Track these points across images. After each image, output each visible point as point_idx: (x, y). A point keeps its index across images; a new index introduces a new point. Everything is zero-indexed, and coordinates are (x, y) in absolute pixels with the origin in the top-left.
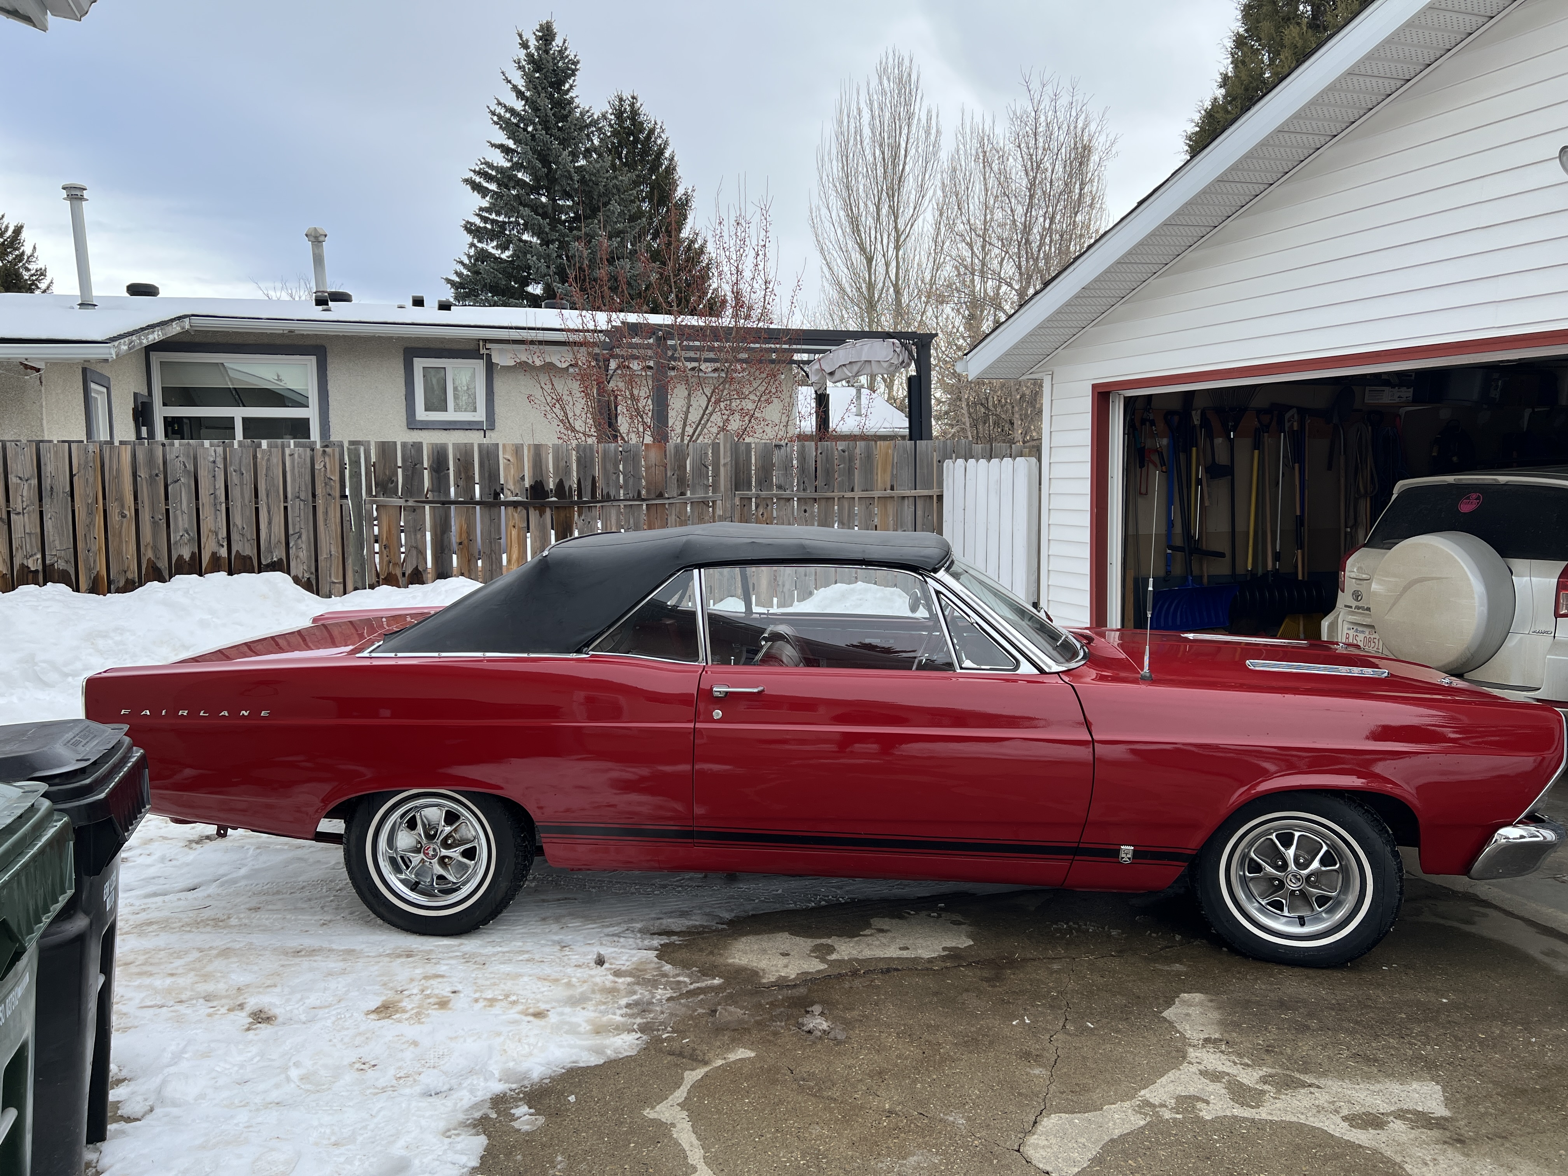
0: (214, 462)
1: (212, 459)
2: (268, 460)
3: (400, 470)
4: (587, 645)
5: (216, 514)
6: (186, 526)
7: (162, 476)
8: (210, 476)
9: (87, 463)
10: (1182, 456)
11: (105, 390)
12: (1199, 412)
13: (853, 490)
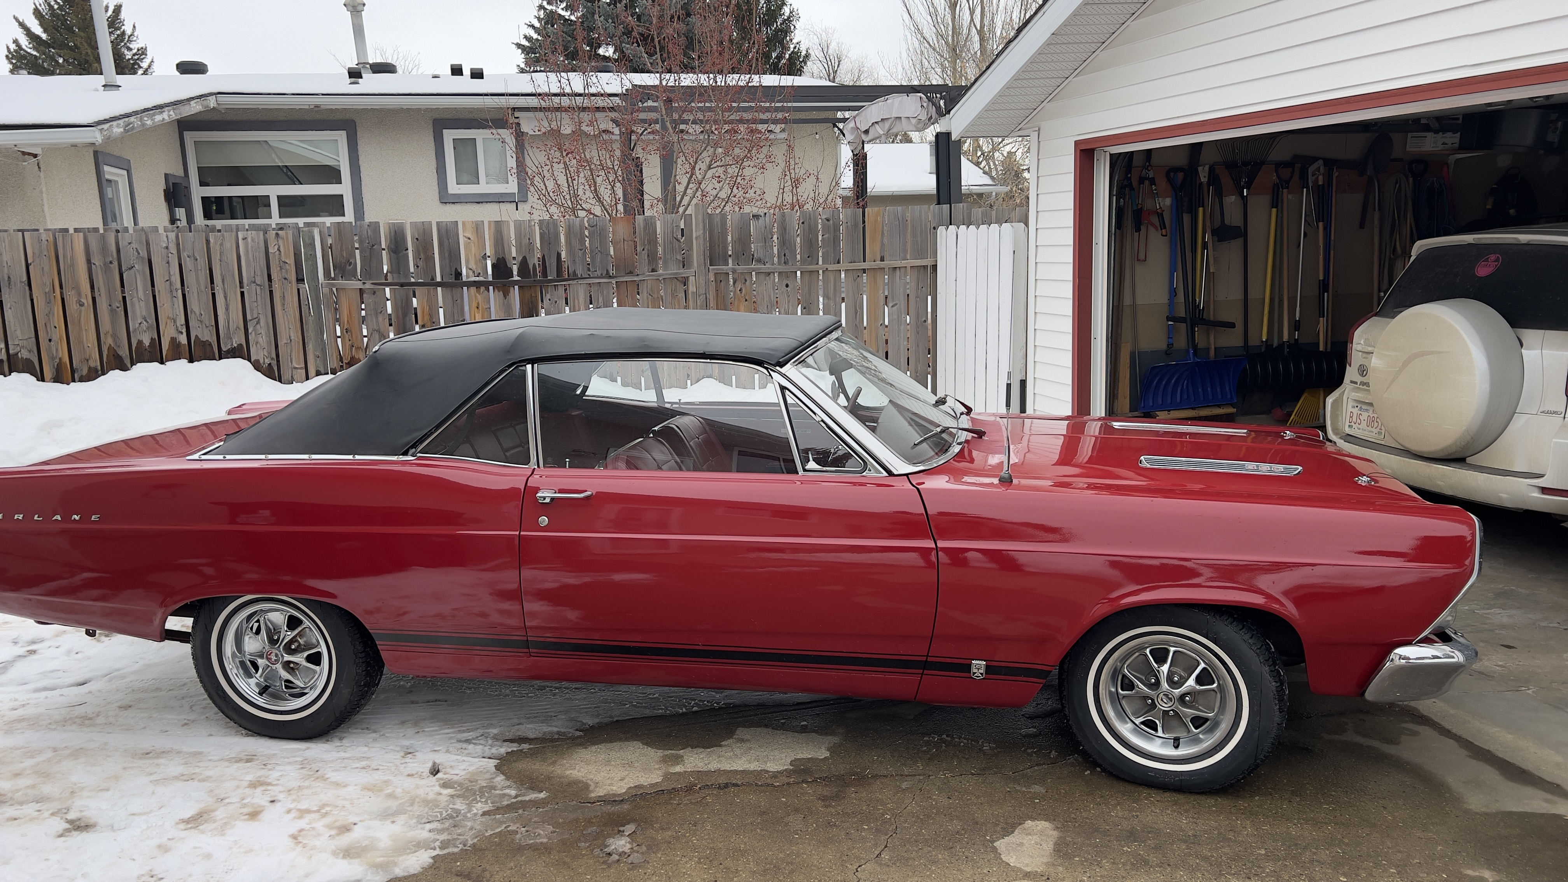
0: (167, 248)
1: (164, 245)
2: (221, 245)
3: (357, 252)
4: (414, 446)
5: (172, 302)
6: (144, 313)
7: (116, 263)
8: (164, 263)
9: (41, 252)
10: (1186, 218)
11: (125, 172)
12: (1207, 167)
13: (839, 262)
